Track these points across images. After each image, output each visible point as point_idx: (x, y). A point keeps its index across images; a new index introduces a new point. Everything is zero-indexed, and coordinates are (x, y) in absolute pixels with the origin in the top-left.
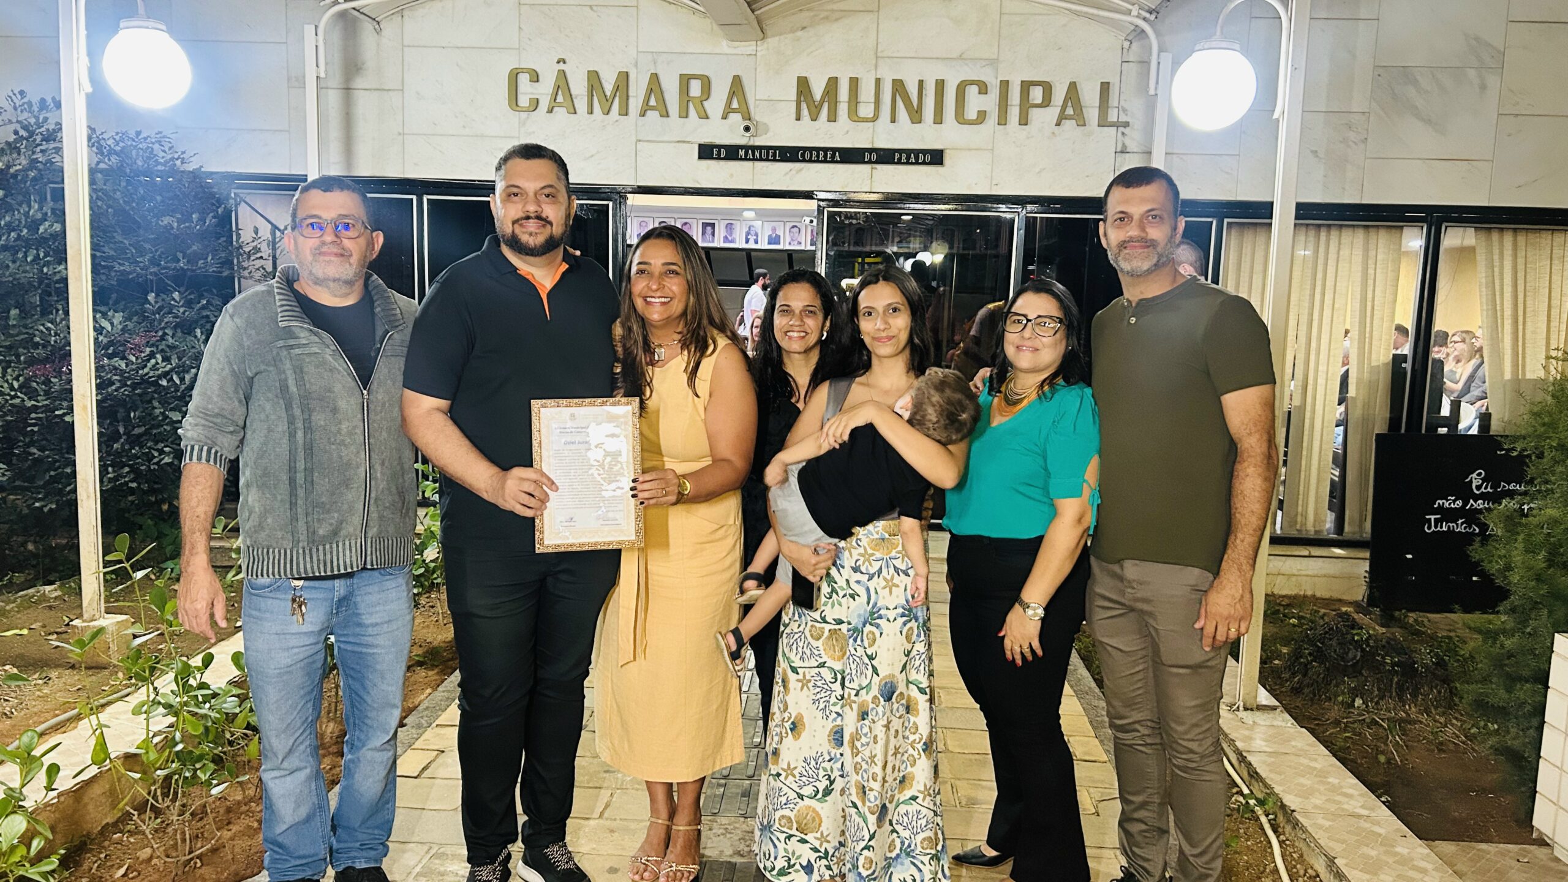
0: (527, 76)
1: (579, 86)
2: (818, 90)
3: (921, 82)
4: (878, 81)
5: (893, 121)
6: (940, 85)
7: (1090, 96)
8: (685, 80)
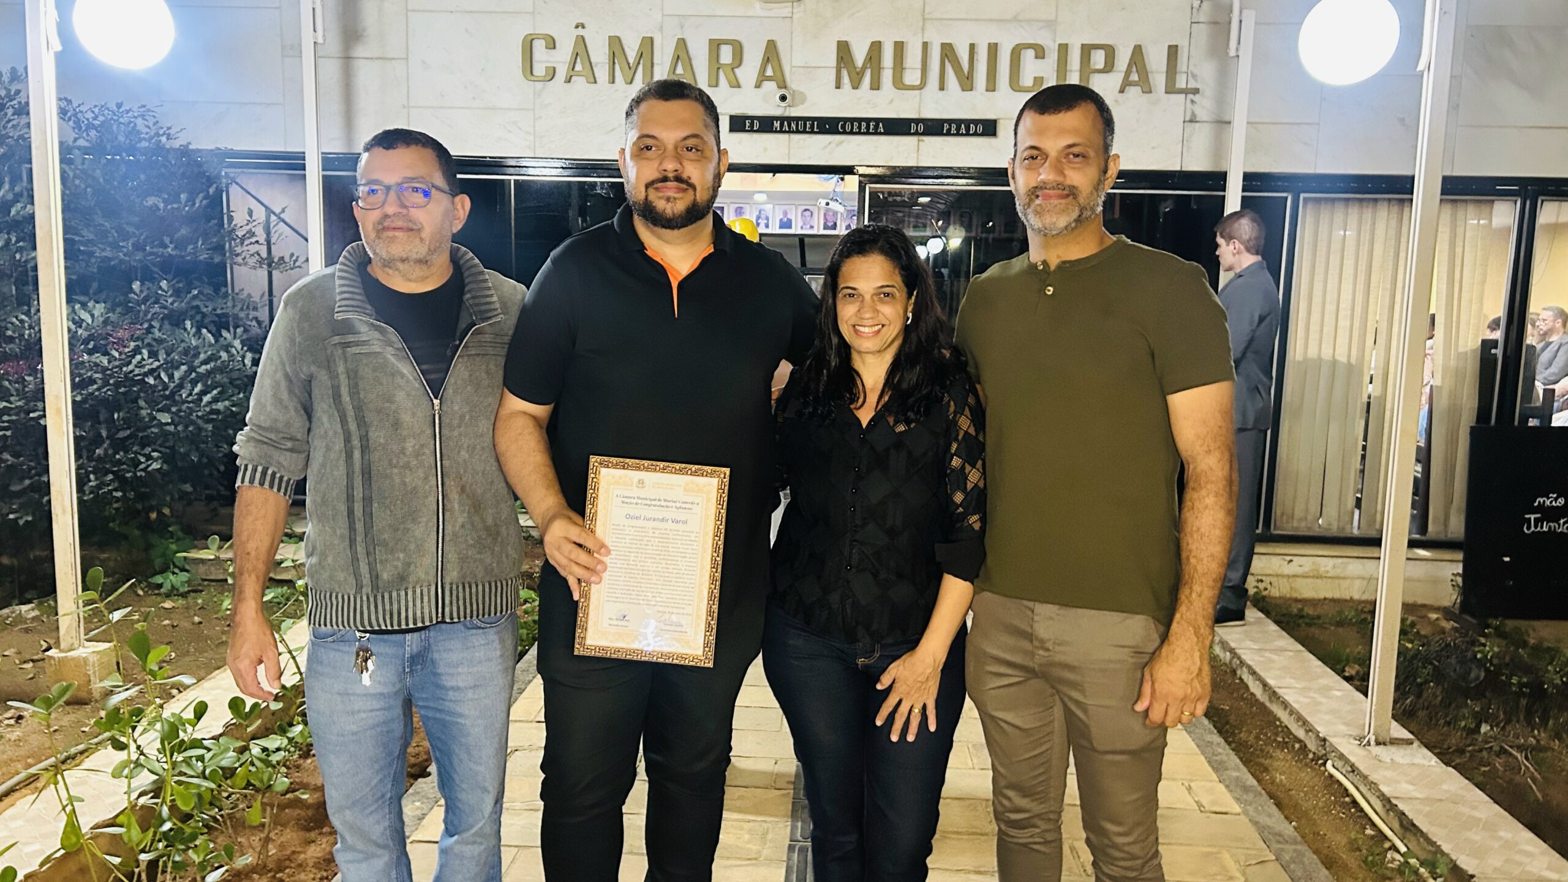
0: (543, 42)
1: (599, 54)
2: (860, 56)
3: (972, 47)
4: (925, 45)
5: (942, 88)
6: (993, 49)
7: (1157, 61)
8: (715, 45)
